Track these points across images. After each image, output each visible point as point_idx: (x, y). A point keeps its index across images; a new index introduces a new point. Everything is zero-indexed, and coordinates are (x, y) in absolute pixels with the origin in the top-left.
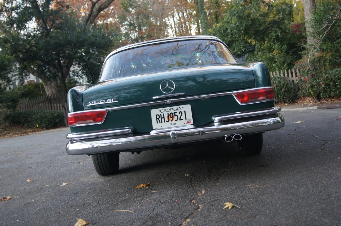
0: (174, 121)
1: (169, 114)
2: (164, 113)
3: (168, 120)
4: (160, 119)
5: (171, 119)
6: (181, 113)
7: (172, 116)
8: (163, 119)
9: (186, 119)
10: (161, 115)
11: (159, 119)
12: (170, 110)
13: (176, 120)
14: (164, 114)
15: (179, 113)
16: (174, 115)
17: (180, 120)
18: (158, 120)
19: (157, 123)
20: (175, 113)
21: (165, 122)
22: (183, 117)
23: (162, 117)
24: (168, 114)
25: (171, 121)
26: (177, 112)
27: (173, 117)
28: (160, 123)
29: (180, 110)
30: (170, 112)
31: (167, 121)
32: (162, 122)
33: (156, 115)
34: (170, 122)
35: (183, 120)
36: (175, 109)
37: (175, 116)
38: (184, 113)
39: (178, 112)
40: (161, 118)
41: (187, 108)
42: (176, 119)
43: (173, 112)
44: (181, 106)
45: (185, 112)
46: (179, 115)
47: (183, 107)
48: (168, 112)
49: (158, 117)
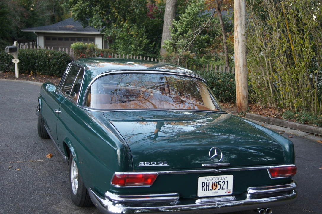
0: (217, 190)
1: (214, 183)
2: (209, 181)
3: (211, 189)
5: (214, 187)
6: (224, 183)
7: (216, 185)
8: (208, 187)
9: (227, 189)
10: (207, 183)
11: (204, 186)
12: (216, 179)
13: (219, 189)
14: (209, 183)
16: (218, 184)
17: (222, 189)
18: (203, 187)
19: (202, 191)
21: (209, 190)
22: (225, 187)
25: (215, 189)
26: (220, 182)
28: (205, 190)
29: (224, 180)
30: (215, 181)
33: (203, 183)
34: (213, 190)
35: (224, 189)
36: (220, 178)
38: (226, 183)
39: (222, 181)
40: (207, 186)
41: (230, 178)
43: (217, 181)
46: (222, 184)
47: (226, 177)
48: (213, 181)
49: (204, 185)
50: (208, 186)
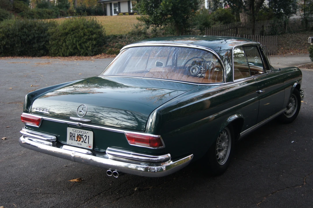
0: (80, 142)
2: (75, 133)
3: (77, 140)
4: (72, 137)
5: (79, 139)
7: (80, 137)
8: (74, 138)
9: (88, 143)
10: (73, 133)
11: (71, 136)
13: (82, 142)
14: (75, 134)
17: (85, 142)
19: (70, 140)
22: (87, 141)
23: (74, 136)
24: (78, 134)
25: (79, 141)
26: (83, 135)
27: (80, 138)
28: (72, 140)
29: (85, 134)
33: (70, 133)
34: (78, 142)
35: (86, 143)
36: (83, 132)
37: (82, 138)
38: (88, 137)
39: (84, 135)
40: (73, 137)
41: (91, 134)
43: (81, 134)
44: (87, 131)
46: (85, 138)
47: (88, 133)
48: (78, 133)
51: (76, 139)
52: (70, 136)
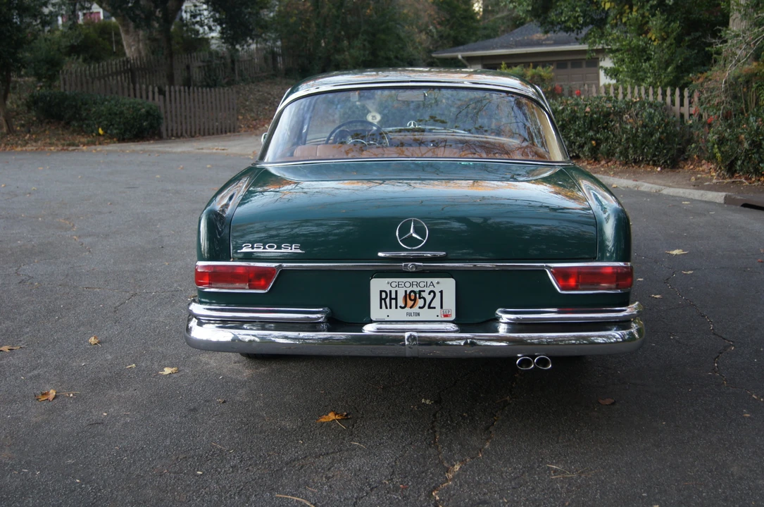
0: (416, 309)
1: (408, 293)
2: (397, 289)
3: (403, 306)
4: (388, 300)
5: (410, 303)
6: (432, 294)
7: (413, 298)
8: (393, 302)
9: (442, 307)
10: (390, 291)
11: (385, 299)
12: (412, 285)
13: (420, 308)
14: (396, 292)
15: (429, 294)
16: (418, 295)
17: (429, 307)
18: (383, 301)
19: (381, 308)
20: (420, 292)
21: (396, 308)
22: (436, 303)
23: (393, 296)
24: (406, 291)
25: (411, 307)
26: (424, 291)
27: (415, 300)
28: (387, 308)
29: (432, 288)
30: (411, 289)
31: (401, 307)
32: (391, 308)
33: (381, 292)
34: (407, 309)
35: (434, 308)
36: (423, 283)
37: (420, 298)
38: (438, 295)
39: (427, 290)
40: (391, 299)
41: (448, 286)
42: (422, 305)
43: (417, 289)
44: (435, 280)
45: (441, 292)
46: (429, 298)
47: (438, 283)
48: (406, 289)
49: (384, 296)
50: (393, 299)
51: (401, 303)
52: (381, 299)
